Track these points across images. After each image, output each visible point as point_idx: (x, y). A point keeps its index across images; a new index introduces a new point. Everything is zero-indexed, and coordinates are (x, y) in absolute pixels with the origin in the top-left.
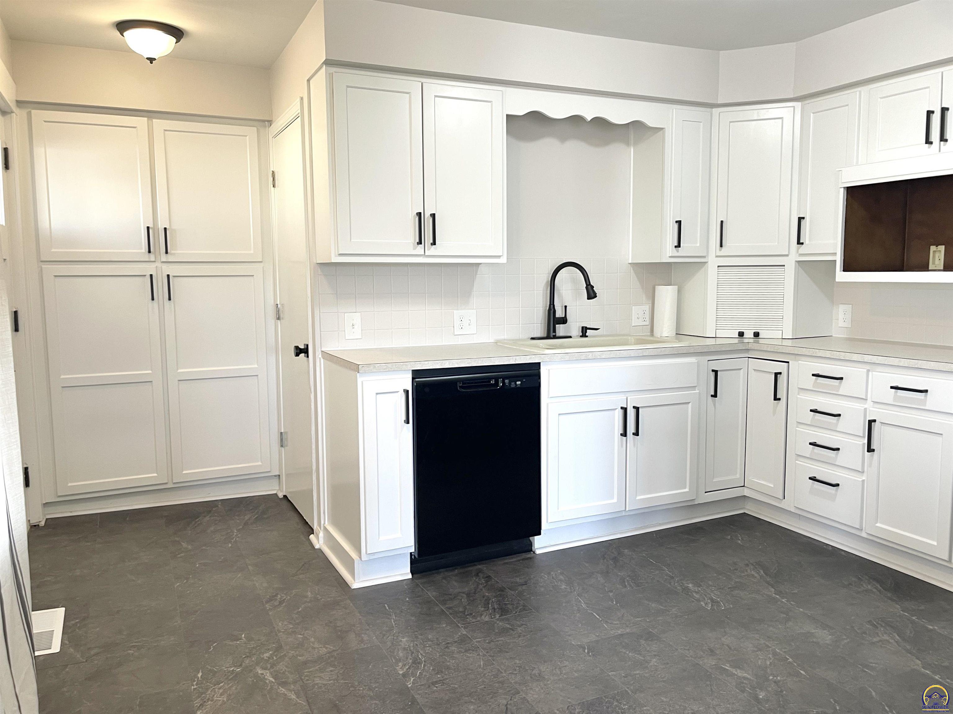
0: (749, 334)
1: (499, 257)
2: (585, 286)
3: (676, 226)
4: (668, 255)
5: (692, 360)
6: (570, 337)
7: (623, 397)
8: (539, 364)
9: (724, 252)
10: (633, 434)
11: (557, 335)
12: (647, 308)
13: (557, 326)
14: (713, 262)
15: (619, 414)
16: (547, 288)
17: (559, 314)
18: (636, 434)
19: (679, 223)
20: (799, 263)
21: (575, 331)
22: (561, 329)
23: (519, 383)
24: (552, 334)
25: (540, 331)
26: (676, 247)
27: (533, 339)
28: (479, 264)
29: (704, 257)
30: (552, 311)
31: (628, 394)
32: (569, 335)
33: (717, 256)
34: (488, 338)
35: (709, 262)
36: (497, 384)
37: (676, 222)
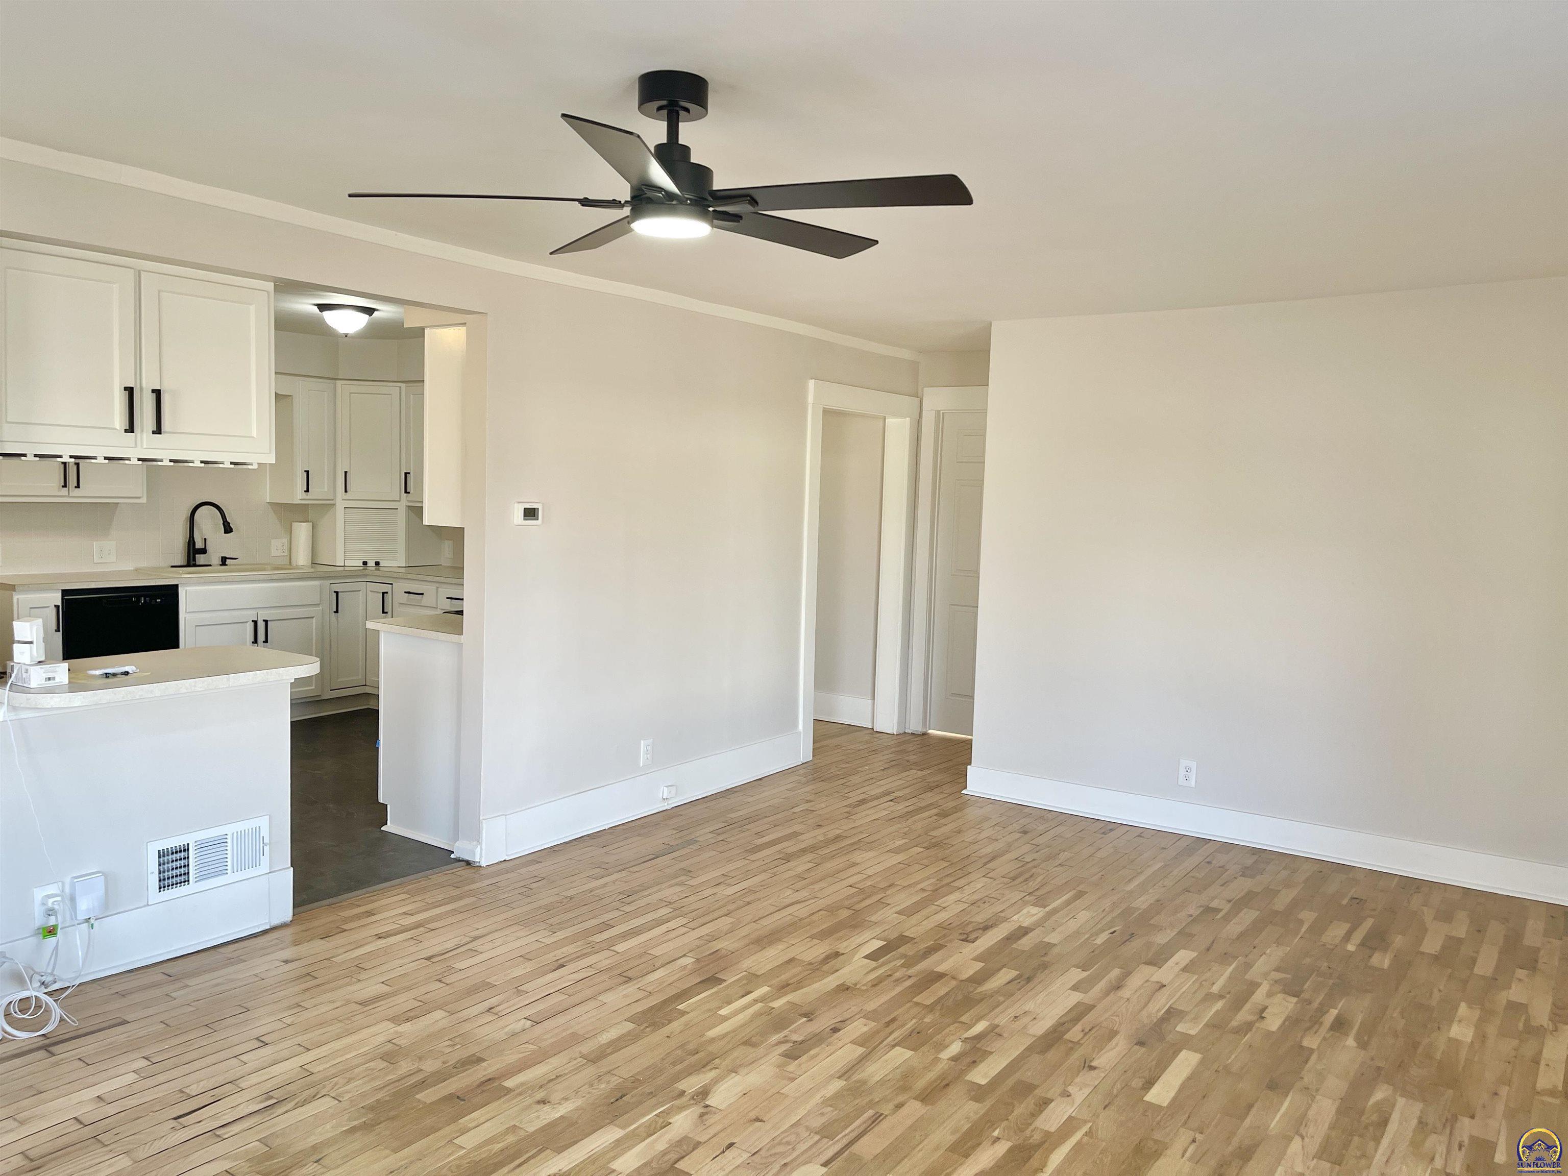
0: (371, 563)
1: (139, 498)
2: (222, 522)
3: (305, 474)
4: (298, 498)
5: (316, 583)
6: (210, 565)
7: (254, 612)
8: (177, 586)
9: (348, 495)
10: (264, 642)
11: (197, 563)
12: (285, 541)
13: (197, 555)
14: (340, 505)
15: (250, 626)
16: (187, 522)
17: (199, 545)
18: (266, 641)
19: (307, 472)
20: (409, 508)
21: (216, 561)
22: (200, 559)
23: (159, 600)
24: (192, 563)
25: (180, 559)
26: (305, 491)
27: (172, 567)
28: (118, 503)
29: (333, 500)
30: (192, 544)
31: (258, 611)
32: (209, 564)
33: (343, 499)
34: (129, 566)
35: (337, 504)
36: (139, 600)
37: (305, 471)
